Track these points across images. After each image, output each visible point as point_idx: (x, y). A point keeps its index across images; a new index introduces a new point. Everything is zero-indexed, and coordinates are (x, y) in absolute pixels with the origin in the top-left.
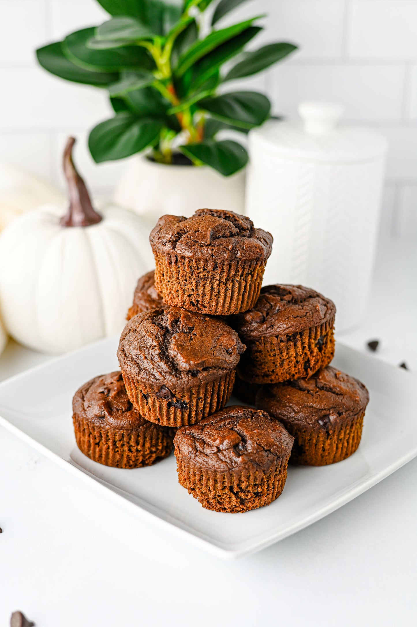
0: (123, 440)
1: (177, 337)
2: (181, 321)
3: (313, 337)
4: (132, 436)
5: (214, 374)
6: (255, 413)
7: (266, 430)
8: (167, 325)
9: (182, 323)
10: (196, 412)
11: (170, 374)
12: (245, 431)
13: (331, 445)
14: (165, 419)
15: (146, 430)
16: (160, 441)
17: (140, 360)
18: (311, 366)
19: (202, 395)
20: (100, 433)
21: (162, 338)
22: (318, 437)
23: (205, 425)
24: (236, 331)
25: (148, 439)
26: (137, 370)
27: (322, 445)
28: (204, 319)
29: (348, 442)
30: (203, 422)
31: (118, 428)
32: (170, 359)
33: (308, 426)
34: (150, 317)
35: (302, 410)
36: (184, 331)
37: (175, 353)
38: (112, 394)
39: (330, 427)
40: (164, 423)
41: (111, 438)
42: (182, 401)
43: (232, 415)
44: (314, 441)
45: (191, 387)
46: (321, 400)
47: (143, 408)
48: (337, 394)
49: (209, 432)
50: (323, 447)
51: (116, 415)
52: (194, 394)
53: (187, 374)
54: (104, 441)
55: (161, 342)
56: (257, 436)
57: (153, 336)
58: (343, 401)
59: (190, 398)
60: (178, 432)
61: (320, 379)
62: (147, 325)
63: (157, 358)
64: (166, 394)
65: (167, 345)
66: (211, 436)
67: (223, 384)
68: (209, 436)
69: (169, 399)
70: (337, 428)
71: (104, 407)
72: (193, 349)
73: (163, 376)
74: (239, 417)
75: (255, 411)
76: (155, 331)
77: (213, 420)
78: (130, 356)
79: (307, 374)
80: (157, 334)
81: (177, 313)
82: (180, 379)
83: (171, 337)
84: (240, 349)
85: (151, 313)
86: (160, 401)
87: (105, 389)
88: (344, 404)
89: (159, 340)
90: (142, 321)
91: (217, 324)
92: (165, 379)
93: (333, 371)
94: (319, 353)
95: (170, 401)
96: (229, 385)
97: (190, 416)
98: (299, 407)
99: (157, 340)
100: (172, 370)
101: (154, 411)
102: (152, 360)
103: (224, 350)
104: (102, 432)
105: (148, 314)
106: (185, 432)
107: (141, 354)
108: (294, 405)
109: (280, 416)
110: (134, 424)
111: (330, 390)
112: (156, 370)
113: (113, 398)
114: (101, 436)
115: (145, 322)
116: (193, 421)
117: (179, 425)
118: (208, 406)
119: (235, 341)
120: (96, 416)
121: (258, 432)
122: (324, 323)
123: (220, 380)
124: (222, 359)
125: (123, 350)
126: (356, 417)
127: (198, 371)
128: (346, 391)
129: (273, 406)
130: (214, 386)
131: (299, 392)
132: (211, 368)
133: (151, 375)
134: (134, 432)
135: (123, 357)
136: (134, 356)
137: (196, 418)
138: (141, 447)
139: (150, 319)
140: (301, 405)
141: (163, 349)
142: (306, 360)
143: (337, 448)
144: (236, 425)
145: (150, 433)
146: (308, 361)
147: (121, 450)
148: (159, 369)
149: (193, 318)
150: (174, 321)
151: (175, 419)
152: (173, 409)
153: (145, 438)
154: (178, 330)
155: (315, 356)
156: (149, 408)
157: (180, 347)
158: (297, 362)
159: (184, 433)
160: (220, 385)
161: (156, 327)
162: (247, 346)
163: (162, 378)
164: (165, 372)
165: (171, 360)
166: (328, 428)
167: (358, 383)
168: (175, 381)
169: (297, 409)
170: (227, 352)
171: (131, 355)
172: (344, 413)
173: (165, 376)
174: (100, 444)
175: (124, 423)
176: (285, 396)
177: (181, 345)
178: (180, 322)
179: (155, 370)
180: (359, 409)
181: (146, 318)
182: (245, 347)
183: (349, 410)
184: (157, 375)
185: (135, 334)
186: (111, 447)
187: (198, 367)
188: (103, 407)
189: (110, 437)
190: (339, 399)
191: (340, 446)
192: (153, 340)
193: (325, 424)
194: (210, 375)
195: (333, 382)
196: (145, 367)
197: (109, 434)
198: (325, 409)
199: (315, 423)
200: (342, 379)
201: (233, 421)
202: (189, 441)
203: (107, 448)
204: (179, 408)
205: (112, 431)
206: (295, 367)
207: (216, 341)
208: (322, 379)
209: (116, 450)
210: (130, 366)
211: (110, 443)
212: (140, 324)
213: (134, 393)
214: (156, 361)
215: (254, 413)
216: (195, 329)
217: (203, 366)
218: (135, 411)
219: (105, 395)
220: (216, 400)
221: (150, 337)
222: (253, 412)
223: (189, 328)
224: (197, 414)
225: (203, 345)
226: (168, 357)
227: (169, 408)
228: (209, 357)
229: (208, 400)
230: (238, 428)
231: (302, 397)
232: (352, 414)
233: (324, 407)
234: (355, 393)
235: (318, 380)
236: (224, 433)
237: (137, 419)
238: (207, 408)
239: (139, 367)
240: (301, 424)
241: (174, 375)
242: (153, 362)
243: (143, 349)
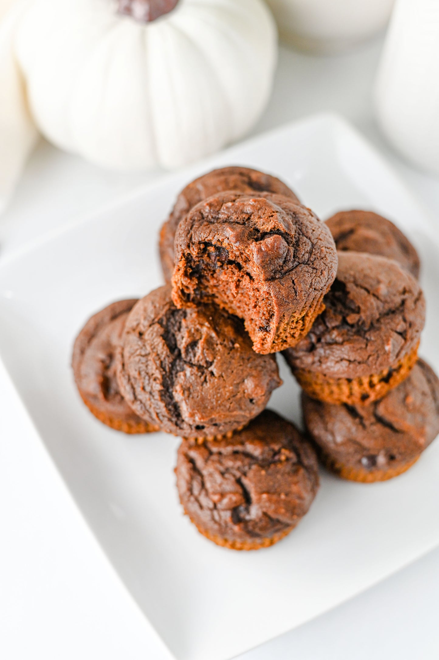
1: (188, 374)
2: (200, 347)
3: (376, 376)
6: (278, 452)
7: (279, 495)
8: (181, 346)
9: (200, 350)
11: (169, 420)
12: (252, 490)
17: (138, 387)
28: (233, 346)
30: (213, 445)
32: (173, 401)
34: (166, 314)
36: (200, 364)
37: (180, 399)
48: (396, 431)
49: (212, 473)
51: (113, 400)
53: (190, 426)
55: (166, 373)
56: (265, 502)
57: (158, 362)
62: (156, 337)
63: (156, 395)
68: (211, 479)
71: (101, 386)
72: (204, 398)
73: (160, 419)
74: (255, 457)
75: (279, 449)
76: (163, 353)
77: (224, 448)
78: (128, 371)
80: (164, 359)
82: (180, 429)
83: (181, 369)
87: (107, 355)
89: (165, 369)
90: (153, 321)
91: (249, 353)
92: (162, 423)
94: (385, 385)
99: (162, 369)
102: (151, 393)
103: (247, 399)
107: (139, 379)
111: (389, 424)
115: (156, 326)
119: (265, 388)
120: (91, 394)
121: (267, 497)
124: (239, 415)
127: (204, 427)
128: (410, 427)
133: (146, 411)
135: (120, 366)
136: (131, 377)
139: (164, 320)
141: (167, 385)
142: (364, 393)
144: (246, 474)
148: (157, 409)
149: (218, 342)
150: (190, 343)
154: (193, 359)
155: (377, 390)
158: (351, 395)
161: (165, 346)
165: (174, 404)
168: (174, 430)
170: (251, 401)
173: (163, 420)
177: (189, 389)
179: (152, 408)
181: (160, 316)
184: (154, 415)
185: (140, 342)
187: (205, 423)
190: (396, 438)
192: (157, 368)
195: (396, 414)
196: (141, 398)
198: (374, 449)
199: (355, 463)
200: (411, 407)
202: (188, 474)
207: (238, 387)
208: (383, 407)
210: (125, 387)
212: (150, 326)
214: (155, 398)
216: (215, 363)
217: (212, 422)
219: (105, 367)
221: (155, 361)
222: (275, 450)
223: (207, 362)
225: (219, 393)
226: (171, 399)
228: (222, 413)
230: (246, 481)
236: (227, 484)
241: (174, 423)
242: (151, 397)
243: (143, 373)
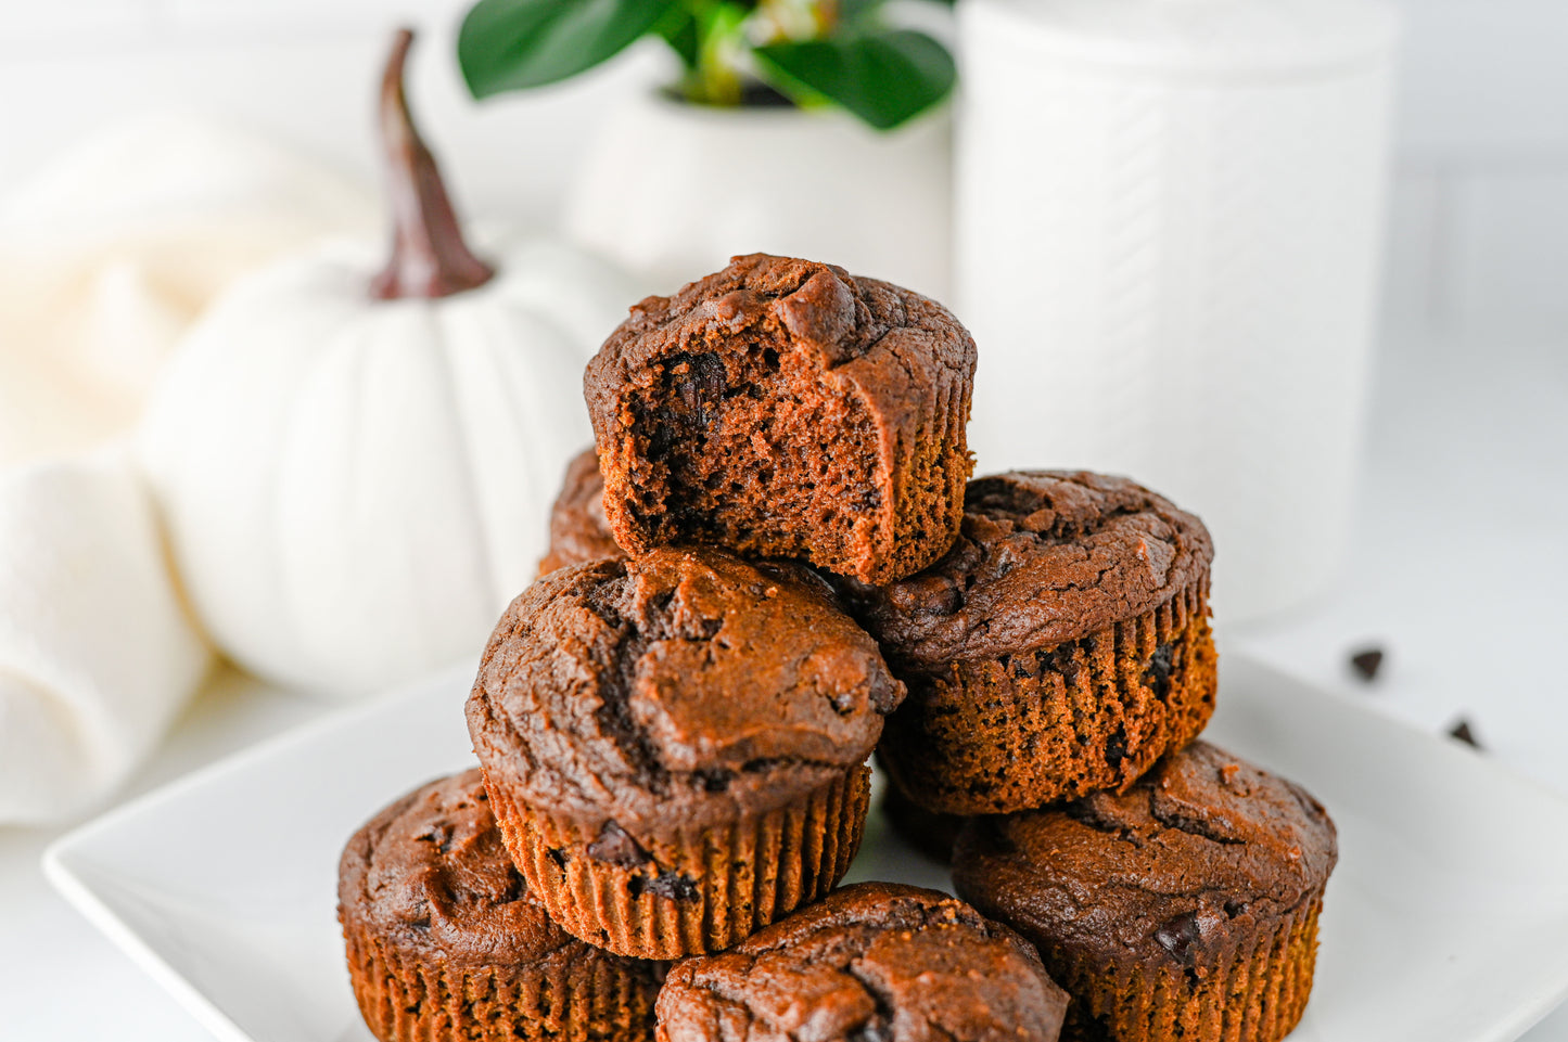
0: (494, 1000)
1: (661, 654)
2: (680, 599)
3: (1131, 650)
4: (523, 987)
5: (783, 782)
6: (935, 909)
7: (964, 974)
8: (632, 611)
9: (682, 603)
10: (728, 910)
11: (633, 781)
12: (888, 976)
13: (1202, 1014)
14: (624, 931)
15: (568, 966)
16: (622, 1000)
17: (535, 732)
18: (1130, 751)
19: (746, 856)
20: (419, 976)
21: (611, 658)
22: (1158, 988)
23: (761, 952)
24: (871, 636)
25: (577, 996)
26: (523, 766)
27: (1175, 1018)
28: (762, 593)
29: (1264, 1005)
30: (754, 943)
31: (473, 960)
32: (633, 728)
33: (1123, 953)
34: (580, 583)
35: (1100, 896)
36: (688, 633)
37: (651, 710)
38: (460, 842)
39: (1198, 957)
40: (622, 945)
41: (455, 990)
42: (678, 875)
43: (853, 919)
44: (1146, 1004)
45: (703, 830)
46: (1168, 864)
47: (552, 894)
48: (1224, 841)
49: (767, 981)
50: (1176, 1023)
51: (467, 916)
52: (717, 852)
53: (691, 783)
54: (433, 1002)
55: (605, 670)
56: (930, 996)
57: (581, 650)
58: (1245, 866)
59: (705, 862)
60: (672, 978)
61: (1164, 789)
62: (566, 613)
63: (588, 727)
64: (621, 851)
65: (628, 680)
66: (773, 993)
67: (820, 817)
68: (766, 993)
69: (634, 866)
70: (1224, 959)
71: (428, 889)
72: (714, 698)
73: (606, 788)
74: (874, 924)
75: (934, 903)
76: (588, 632)
77: (785, 937)
78: (503, 717)
79: (1119, 777)
80: (595, 641)
81: (667, 571)
82: (664, 799)
83: (640, 655)
84: (883, 697)
85: (587, 571)
86: (604, 871)
87: (436, 826)
88: (1246, 876)
89: (599, 662)
90: (552, 599)
91: (804, 609)
92: (614, 798)
93: (1212, 760)
94: (1158, 703)
95: (637, 872)
96: (844, 818)
97: (707, 925)
98: (1091, 889)
99: (592, 663)
100: (637, 767)
101: (587, 905)
102: (572, 731)
103: (825, 699)
104: (422, 972)
105: (577, 573)
106: (693, 978)
107: (537, 710)
108: (1075, 881)
109: (1026, 917)
110: (526, 948)
111: (1200, 827)
112: (586, 766)
113: (462, 856)
114: (420, 984)
115: (561, 600)
116: (721, 939)
117: (672, 952)
118: (770, 890)
119: (863, 669)
120: (400, 917)
121: (934, 982)
122: (1166, 603)
123: (810, 802)
124: (814, 733)
125: (485, 697)
126: (1290, 917)
127: (728, 775)
128: (1255, 828)
129: (1003, 882)
130: (787, 826)
131: (1093, 834)
132: (774, 761)
133: (566, 785)
134: (527, 974)
135: (481, 719)
136: (514, 719)
137: (728, 930)
138: (554, 1021)
139: (579, 590)
140: (1097, 881)
141: (612, 696)
142: (1113, 731)
143: (1226, 1024)
144: (860, 956)
145: (584, 974)
146: (1121, 732)
147: (488, 1031)
148: (595, 763)
149: (724, 587)
150: (655, 597)
151: (658, 935)
152: (649, 901)
153: (567, 992)
154: (667, 629)
155: (1143, 717)
156: (570, 895)
157: (668, 688)
158: (1081, 739)
159: (688, 980)
160: (809, 820)
161: (593, 619)
162: (907, 685)
163: (605, 795)
164: (616, 776)
165: (637, 733)
166: (1189, 959)
167: (1301, 796)
168: (648, 807)
169: (1086, 896)
170: (835, 706)
171: (506, 713)
172: (1247, 907)
173: (615, 788)
174: (423, 1009)
175: (490, 944)
176: (1044, 847)
177: (672, 683)
178: (677, 601)
179: (581, 766)
180: (1300, 892)
181: (568, 586)
182: (903, 689)
183: (1264, 896)
184: (587, 782)
185: (526, 641)
186: (456, 1024)
187: (728, 758)
188: (424, 889)
189: (450, 987)
190: (1230, 858)
191: (1236, 1016)
192: (578, 663)
193: (1182, 945)
194: (772, 786)
195: (1211, 800)
196: (549, 755)
197: (446, 978)
198: (1181, 895)
199: (1145, 943)
200: (1241, 789)
201: (853, 942)
202: (701, 1011)
203: (443, 1024)
204: (669, 898)
205: (455, 970)
206: (1075, 755)
207: (796, 670)
208: (1171, 789)
209: (475, 1031)
210: (500, 751)
211: (451, 1007)
212: (545, 607)
213: (520, 843)
214: (586, 736)
215: (930, 909)
216: (725, 625)
217: (745, 755)
218: (532, 901)
219: (436, 848)
220: (798, 869)
221: (571, 653)
222: (925, 907)
223: (705, 624)
224: (731, 916)
225: (751, 682)
226: (627, 724)
227: (636, 898)
228: (767, 724)
229: (769, 870)
230: (866, 967)
231: (1101, 852)
232: (1274, 908)
233: (1178, 885)
234: (1285, 835)
235: (1158, 793)
236: (816, 983)
237: (538, 931)
238: (767, 898)
239: (528, 755)
240: (1096, 947)
241: (646, 786)
242: (576, 739)
243: (545, 693)
